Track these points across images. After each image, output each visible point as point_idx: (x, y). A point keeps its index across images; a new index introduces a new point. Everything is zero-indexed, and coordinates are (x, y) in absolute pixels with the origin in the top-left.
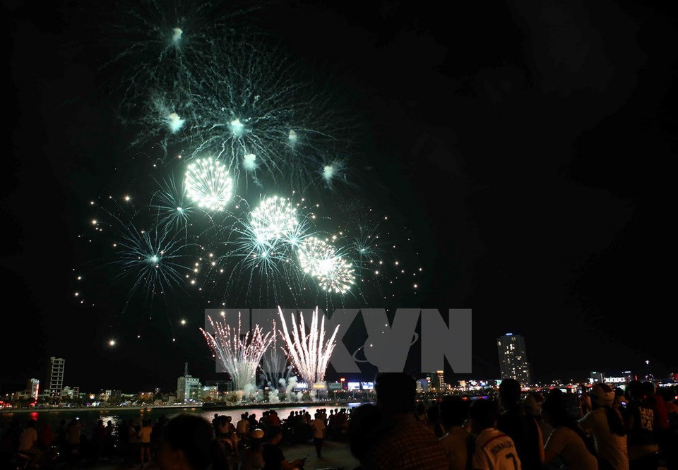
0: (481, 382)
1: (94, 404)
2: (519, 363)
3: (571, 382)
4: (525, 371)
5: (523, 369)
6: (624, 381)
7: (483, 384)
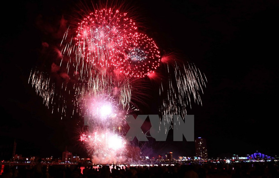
0: (188, 157)
1: (28, 162)
2: (203, 150)
3: (225, 159)
4: (206, 153)
5: (205, 152)
6: (247, 158)
7: (189, 158)
